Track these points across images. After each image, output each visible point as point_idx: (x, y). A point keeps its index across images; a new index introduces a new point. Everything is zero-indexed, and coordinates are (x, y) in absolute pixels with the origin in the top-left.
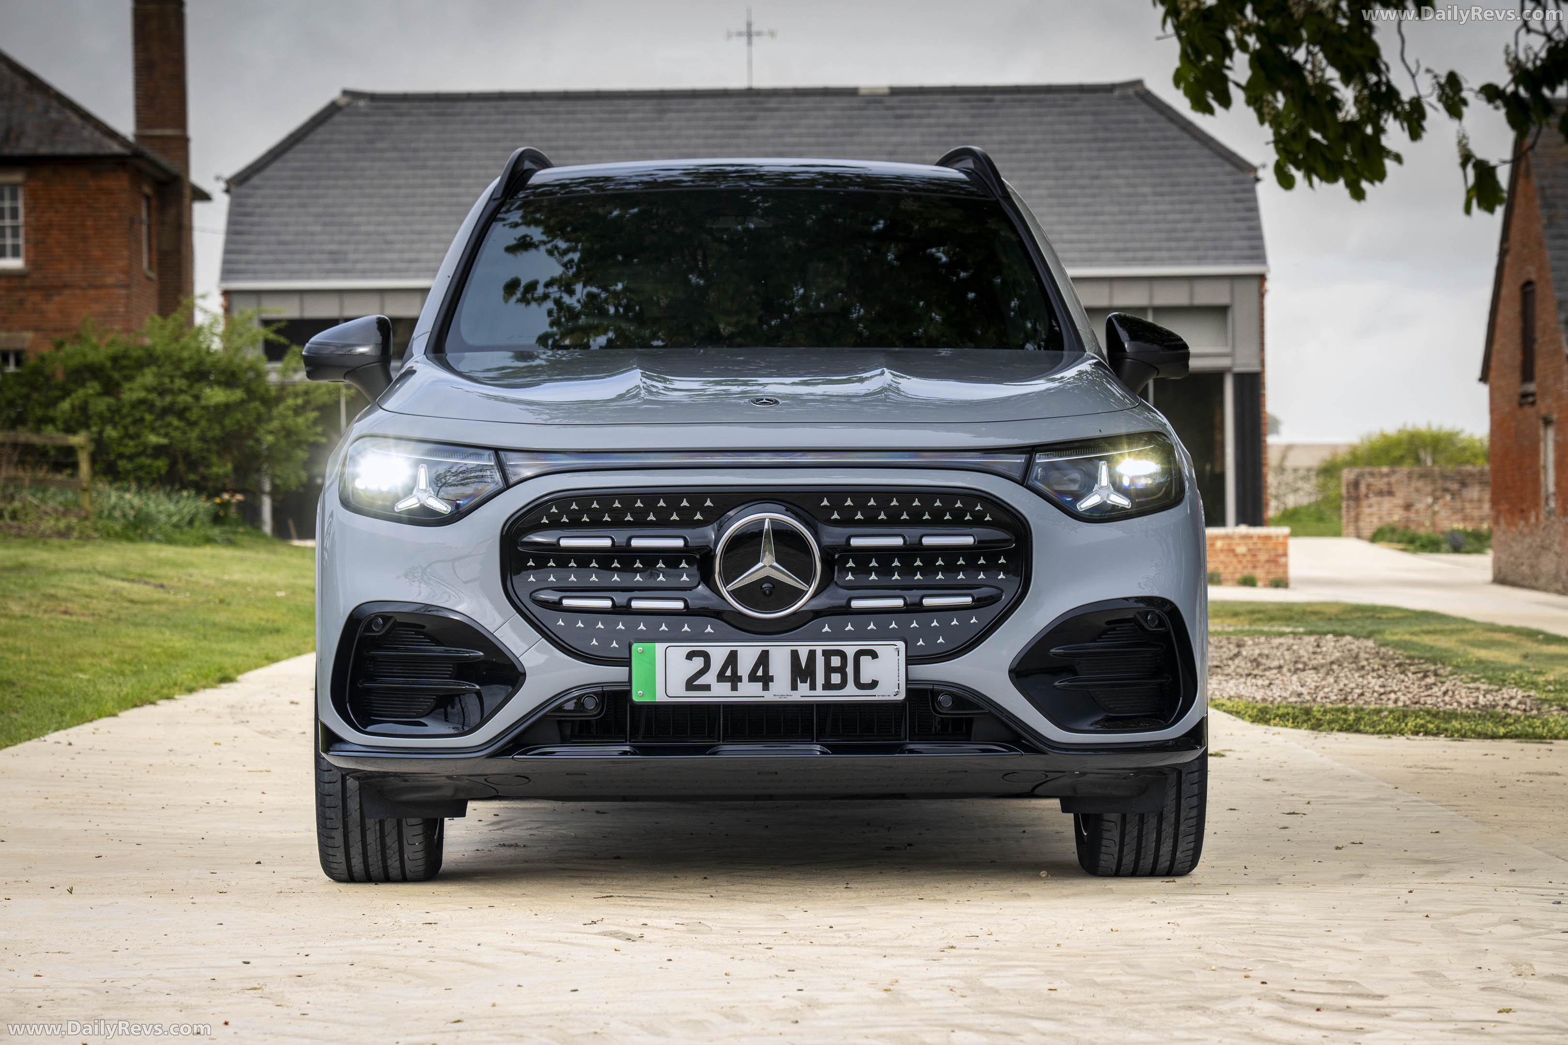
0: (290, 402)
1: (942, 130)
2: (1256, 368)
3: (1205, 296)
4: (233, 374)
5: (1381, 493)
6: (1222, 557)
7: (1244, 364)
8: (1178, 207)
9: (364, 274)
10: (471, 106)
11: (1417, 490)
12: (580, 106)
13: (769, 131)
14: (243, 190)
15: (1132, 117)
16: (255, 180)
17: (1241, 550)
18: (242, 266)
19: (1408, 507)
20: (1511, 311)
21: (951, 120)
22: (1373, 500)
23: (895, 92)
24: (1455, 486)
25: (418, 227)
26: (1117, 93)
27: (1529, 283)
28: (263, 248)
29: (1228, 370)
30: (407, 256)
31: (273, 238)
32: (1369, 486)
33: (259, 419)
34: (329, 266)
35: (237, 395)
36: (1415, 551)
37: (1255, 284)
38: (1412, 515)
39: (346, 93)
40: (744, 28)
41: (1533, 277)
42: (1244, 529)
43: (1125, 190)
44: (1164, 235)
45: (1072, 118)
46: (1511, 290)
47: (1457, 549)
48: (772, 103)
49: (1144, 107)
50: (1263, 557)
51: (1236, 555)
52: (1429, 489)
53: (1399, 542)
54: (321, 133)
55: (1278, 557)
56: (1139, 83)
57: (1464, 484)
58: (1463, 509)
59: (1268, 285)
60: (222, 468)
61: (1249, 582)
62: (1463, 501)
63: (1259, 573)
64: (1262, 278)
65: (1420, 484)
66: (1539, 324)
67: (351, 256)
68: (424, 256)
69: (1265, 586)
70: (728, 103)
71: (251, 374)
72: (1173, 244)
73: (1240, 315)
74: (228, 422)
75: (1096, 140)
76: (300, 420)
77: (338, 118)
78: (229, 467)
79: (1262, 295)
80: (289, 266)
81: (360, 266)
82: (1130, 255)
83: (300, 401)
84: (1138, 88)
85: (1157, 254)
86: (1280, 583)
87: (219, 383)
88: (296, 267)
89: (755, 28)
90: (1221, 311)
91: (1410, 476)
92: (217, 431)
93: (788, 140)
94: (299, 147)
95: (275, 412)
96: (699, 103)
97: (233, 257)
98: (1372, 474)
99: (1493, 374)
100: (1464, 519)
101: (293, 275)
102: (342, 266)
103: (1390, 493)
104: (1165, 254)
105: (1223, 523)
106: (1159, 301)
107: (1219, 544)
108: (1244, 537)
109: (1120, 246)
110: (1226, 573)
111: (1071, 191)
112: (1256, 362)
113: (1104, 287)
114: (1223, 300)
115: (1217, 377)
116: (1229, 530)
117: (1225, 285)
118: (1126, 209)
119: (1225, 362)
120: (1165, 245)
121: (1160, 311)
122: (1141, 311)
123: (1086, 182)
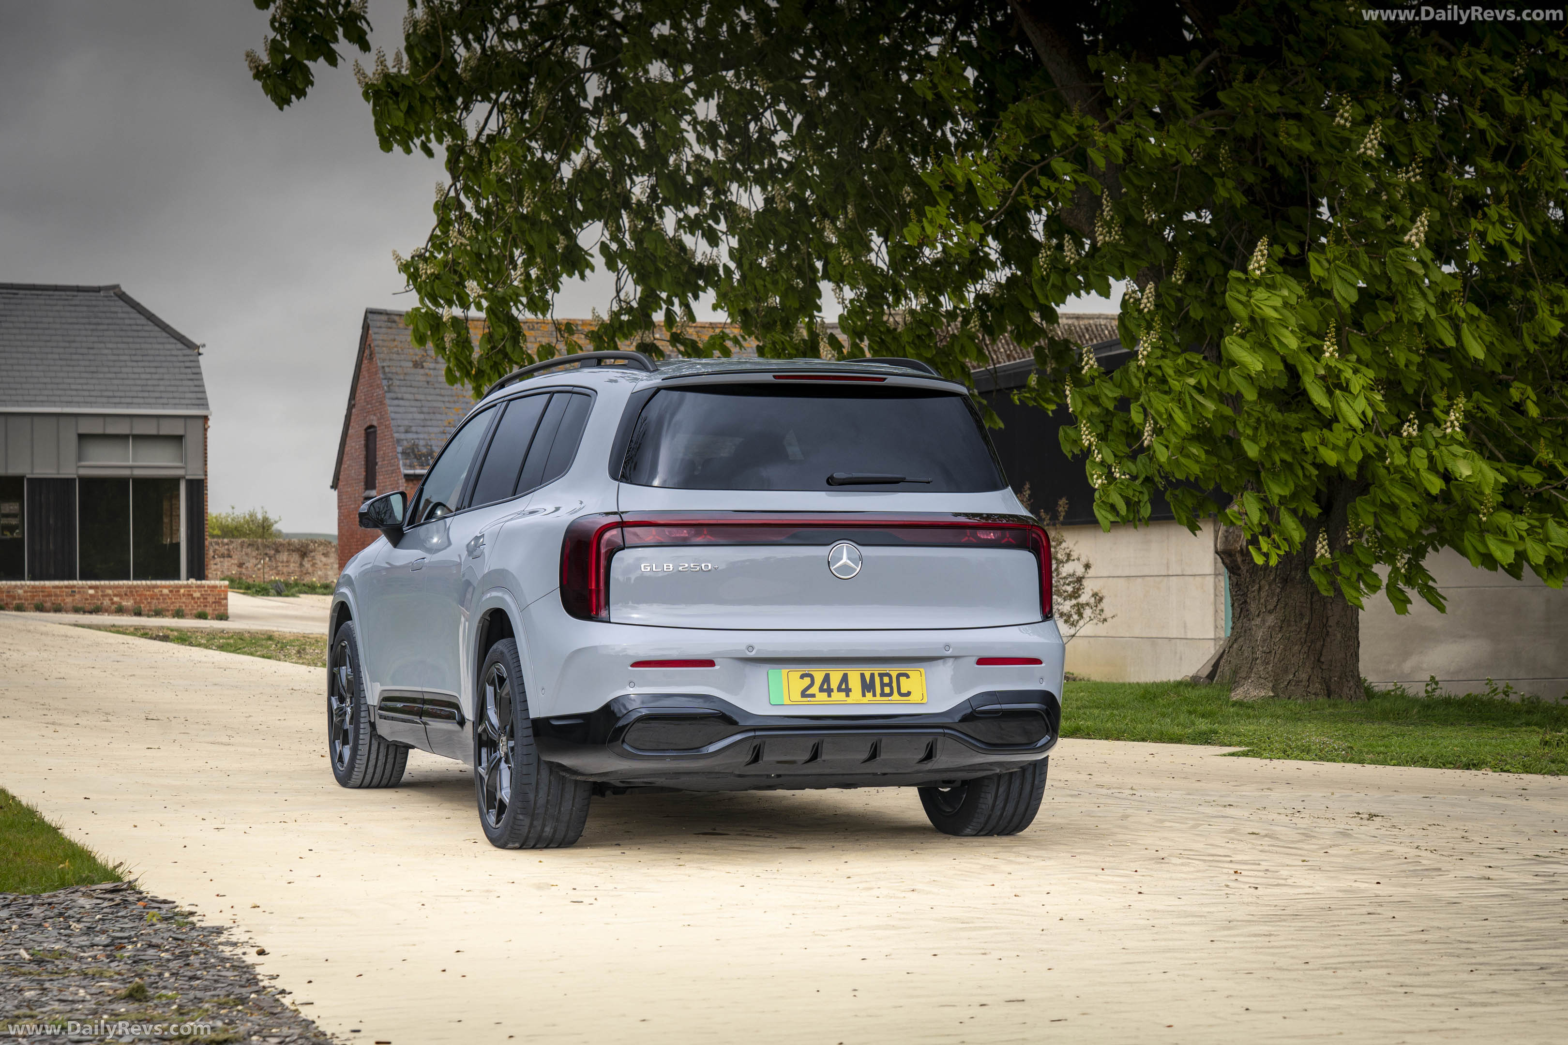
2: (203, 477)
3: (167, 429)
5: (223, 556)
6: (184, 600)
7: (194, 474)
8: (148, 370)
11: (247, 554)
15: (113, 309)
17: (197, 595)
19: (241, 565)
20: (357, 444)
22: (218, 560)
24: (272, 552)
26: (102, 293)
27: (371, 427)
29: (184, 477)
32: (214, 551)
36: (253, 595)
37: (200, 422)
38: (244, 571)
41: (375, 423)
42: (192, 581)
44: (139, 388)
45: (72, 308)
46: (357, 430)
47: (279, 594)
49: (121, 303)
50: (211, 599)
51: (193, 598)
52: (254, 554)
53: (240, 588)
55: (221, 601)
56: (117, 287)
57: (277, 551)
58: (277, 567)
59: (210, 423)
61: (202, 616)
62: (276, 561)
63: (209, 610)
64: (206, 418)
65: (249, 550)
66: (380, 454)
69: (213, 619)
73: (191, 441)
75: (90, 324)
79: (206, 430)
82: (117, 400)
84: (117, 290)
85: (135, 400)
86: (223, 617)
90: (179, 438)
91: (242, 545)
98: (217, 544)
99: (340, 483)
100: (278, 574)
103: (229, 556)
104: (141, 401)
105: (179, 578)
106: (136, 432)
107: (182, 591)
108: (198, 587)
109: (111, 394)
110: (187, 610)
111: (75, 357)
112: (201, 473)
113: (100, 421)
114: (180, 432)
115: (174, 482)
116: (182, 582)
117: (181, 422)
118: (113, 370)
119: (180, 472)
120: (140, 394)
121: (138, 438)
122: (124, 437)
123: (85, 351)
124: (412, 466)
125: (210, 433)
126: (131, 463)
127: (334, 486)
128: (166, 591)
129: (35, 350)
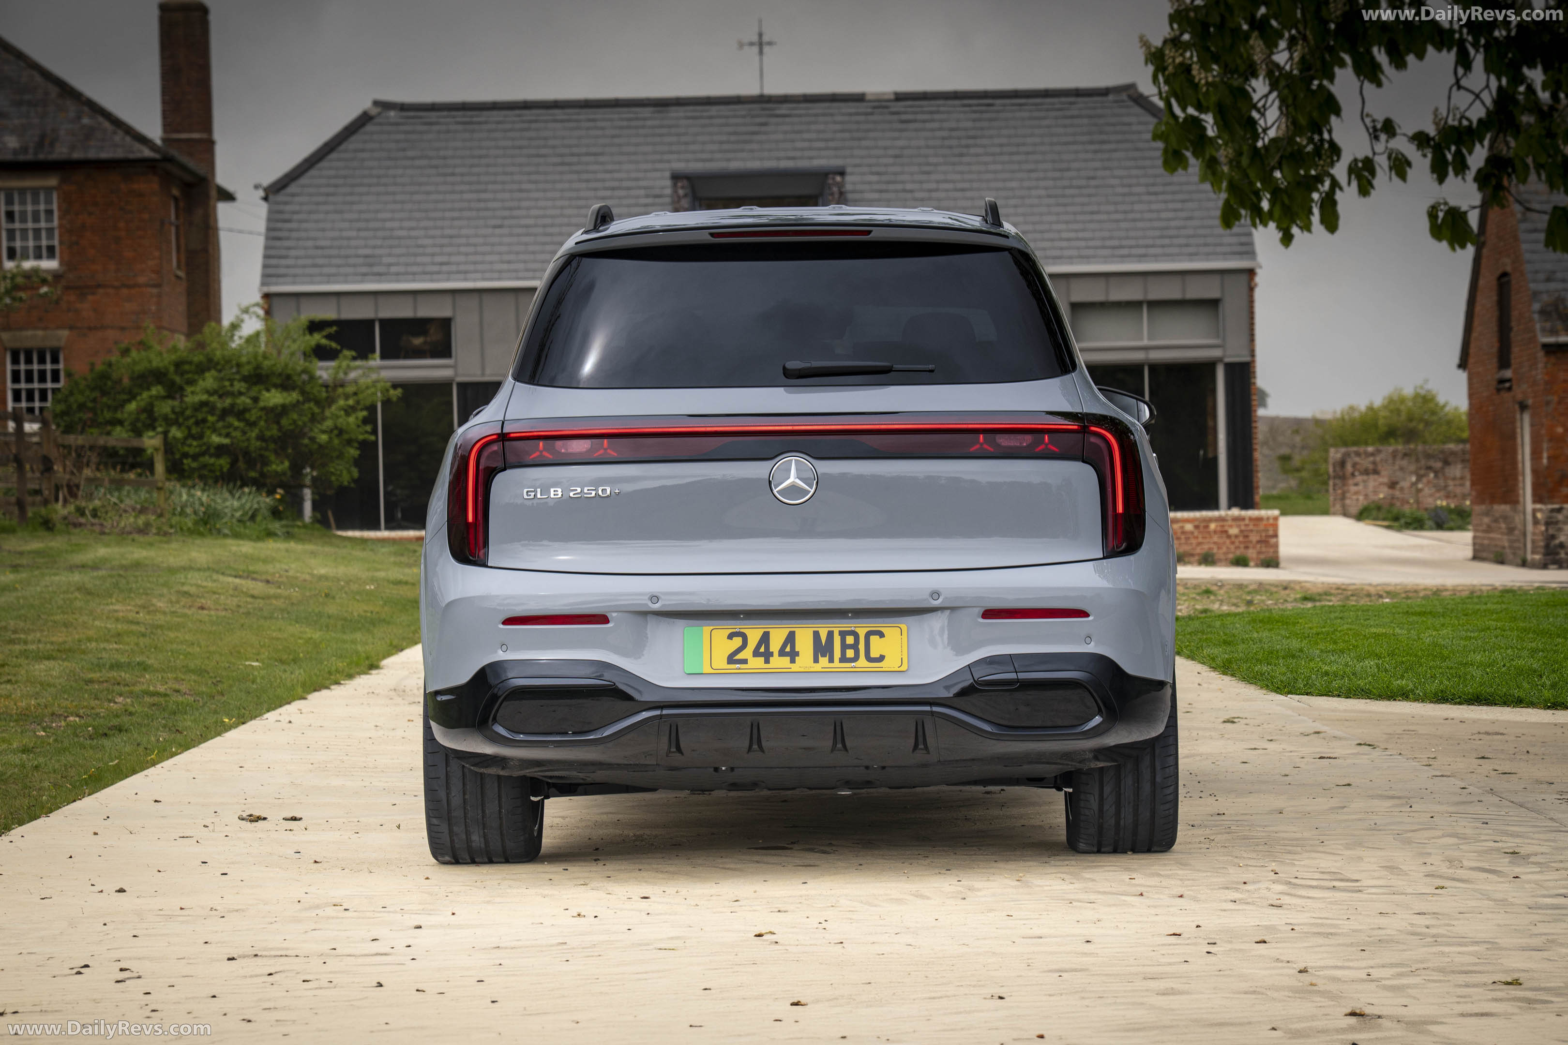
0: (341, 402)
1: (945, 134)
2: (1247, 359)
3: (1197, 290)
4: (289, 377)
5: (1366, 472)
6: (1215, 538)
7: (1236, 354)
8: (1171, 206)
9: (398, 276)
10: (495, 115)
11: (1402, 469)
12: (599, 113)
13: (780, 136)
14: (281, 197)
15: (1126, 119)
16: (293, 188)
17: (1234, 531)
18: (282, 271)
19: (1393, 485)
20: (1488, 301)
21: (953, 125)
22: (1359, 478)
23: (900, 97)
24: (1438, 465)
25: (448, 232)
26: (1111, 96)
27: (1505, 274)
28: (301, 253)
29: (1220, 360)
30: (438, 259)
31: (310, 243)
32: (1354, 465)
33: (313, 419)
34: (364, 270)
35: (294, 396)
36: (1399, 529)
37: (1244, 278)
38: (1397, 493)
39: (376, 103)
40: (755, 38)
41: (1509, 269)
42: (1235, 512)
43: (1120, 190)
44: (1157, 233)
45: (1068, 122)
46: (1488, 280)
47: (1440, 526)
48: (784, 109)
49: (1137, 110)
50: (1254, 538)
51: (1229, 537)
52: (1412, 467)
53: (1384, 519)
54: (354, 143)
55: (1268, 538)
56: (1132, 88)
57: (1446, 463)
58: (1446, 486)
59: (1258, 279)
60: (280, 466)
61: (1241, 562)
62: (1446, 478)
63: (1251, 553)
64: (1251, 273)
65: (1404, 463)
66: (1515, 314)
67: (386, 260)
68: (454, 259)
69: (1257, 566)
70: (741, 109)
71: (305, 377)
72: (1166, 241)
73: (1231, 308)
74: (284, 422)
75: (1091, 142)
76: (351, 419)
77: (369, 128)
78: (287, 464)
79: (1251, 289)
80: (326, 270)
81: (393, 269)
82: (1125, 251)
83: (351, 402)
84: (1131, 92)
85: (1152, 251)
86: (1272, 562)
87: (276, 386)
88: (333, 270)
89: (766, 38)
90: (1213, 304)
91: (1394, 454)
92: (274, 431)
93: (799, 145)
94: (333, 155)
95: (327, 413)
96: (714, 110)
97: (273, 262)
98: (1358, 454)
99: (1471, 360)
100: (1447, 497)
101: (330, 278)
102: (376, 269)
103: (1376, 472)
104: (1158, 251)
105: (1215, 506)
106: (1153, 296)
107: (1213, 526)
108: (1236, 519)
109: (1115, 243)
110: (1219, 554)
111: (1069, 192)
112: (1246, 352)
113: (1101, 283)
114: (1214, 294)
115: (1209, 367)
116: (1222, 513)
117: (1216, 280)
118: (1121, 208)
119: (1216, 353)
120: (1159, 242)
121: (1154, 305)
122: (1134, 306)
123: (1083, 182)
124: (1553, 332)
125: (1258, 294)
126: (1145, 342)
127: (1463, 364)
128: (1189, 527)
129: (1014, 184)
